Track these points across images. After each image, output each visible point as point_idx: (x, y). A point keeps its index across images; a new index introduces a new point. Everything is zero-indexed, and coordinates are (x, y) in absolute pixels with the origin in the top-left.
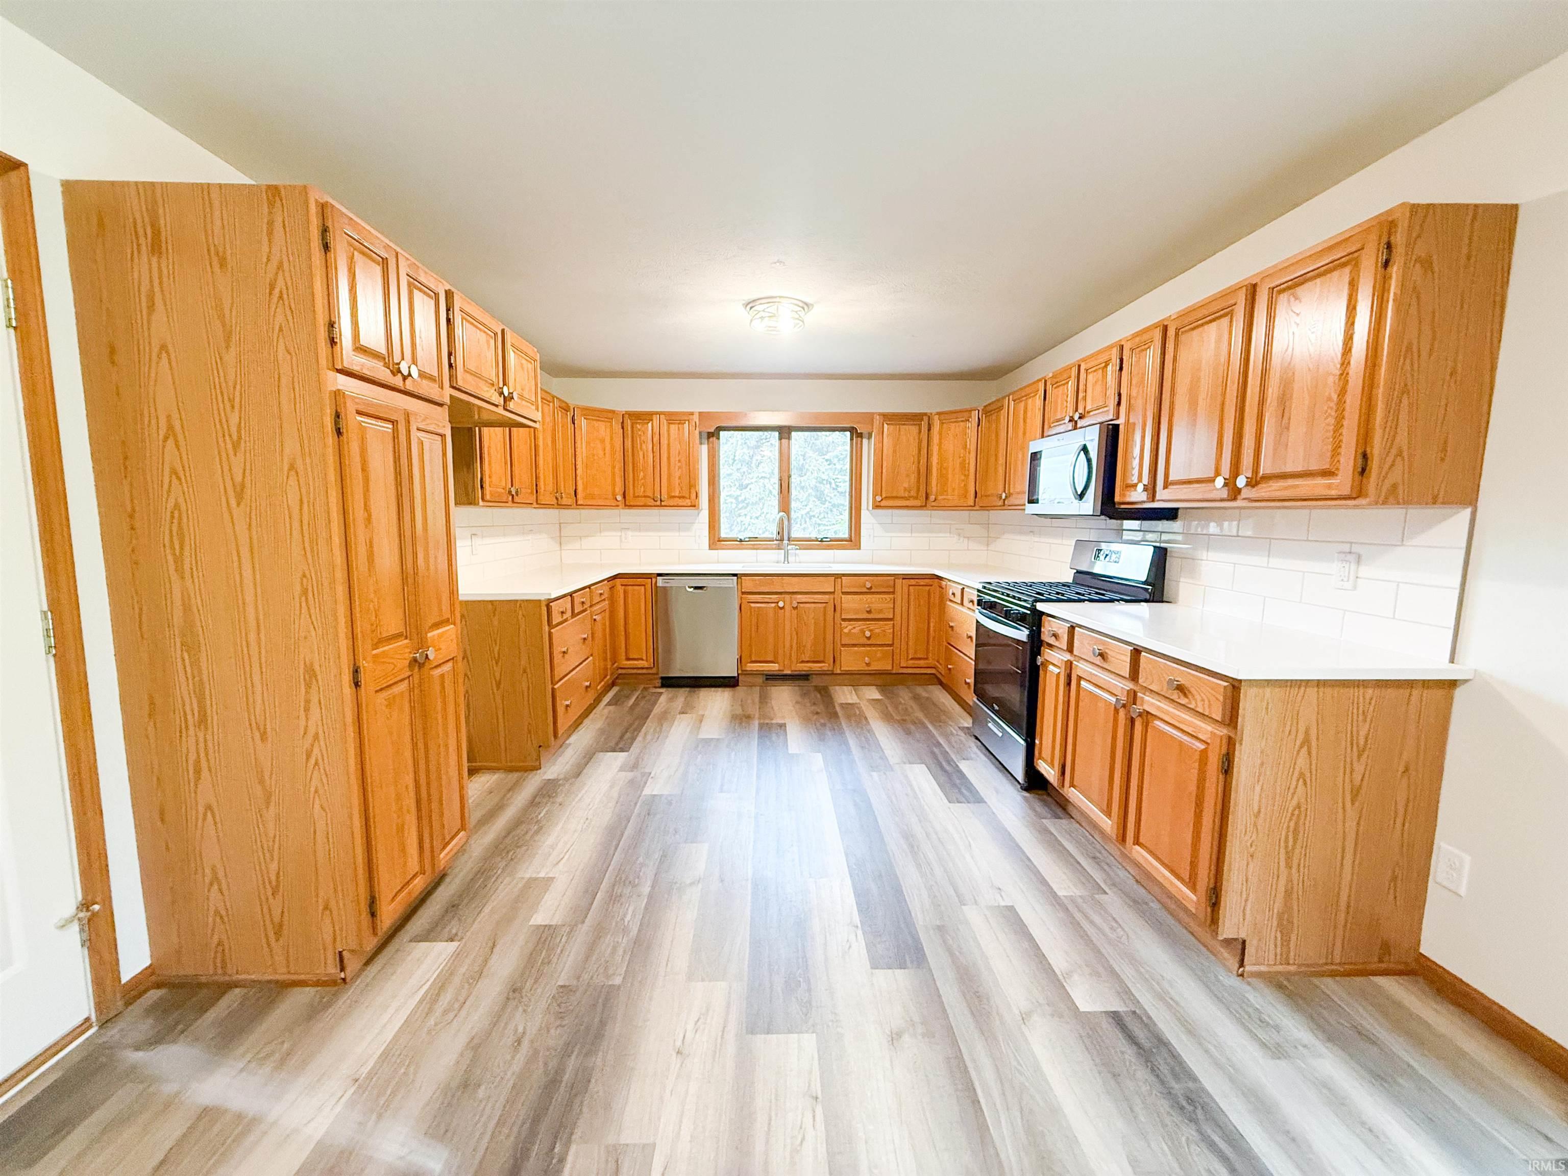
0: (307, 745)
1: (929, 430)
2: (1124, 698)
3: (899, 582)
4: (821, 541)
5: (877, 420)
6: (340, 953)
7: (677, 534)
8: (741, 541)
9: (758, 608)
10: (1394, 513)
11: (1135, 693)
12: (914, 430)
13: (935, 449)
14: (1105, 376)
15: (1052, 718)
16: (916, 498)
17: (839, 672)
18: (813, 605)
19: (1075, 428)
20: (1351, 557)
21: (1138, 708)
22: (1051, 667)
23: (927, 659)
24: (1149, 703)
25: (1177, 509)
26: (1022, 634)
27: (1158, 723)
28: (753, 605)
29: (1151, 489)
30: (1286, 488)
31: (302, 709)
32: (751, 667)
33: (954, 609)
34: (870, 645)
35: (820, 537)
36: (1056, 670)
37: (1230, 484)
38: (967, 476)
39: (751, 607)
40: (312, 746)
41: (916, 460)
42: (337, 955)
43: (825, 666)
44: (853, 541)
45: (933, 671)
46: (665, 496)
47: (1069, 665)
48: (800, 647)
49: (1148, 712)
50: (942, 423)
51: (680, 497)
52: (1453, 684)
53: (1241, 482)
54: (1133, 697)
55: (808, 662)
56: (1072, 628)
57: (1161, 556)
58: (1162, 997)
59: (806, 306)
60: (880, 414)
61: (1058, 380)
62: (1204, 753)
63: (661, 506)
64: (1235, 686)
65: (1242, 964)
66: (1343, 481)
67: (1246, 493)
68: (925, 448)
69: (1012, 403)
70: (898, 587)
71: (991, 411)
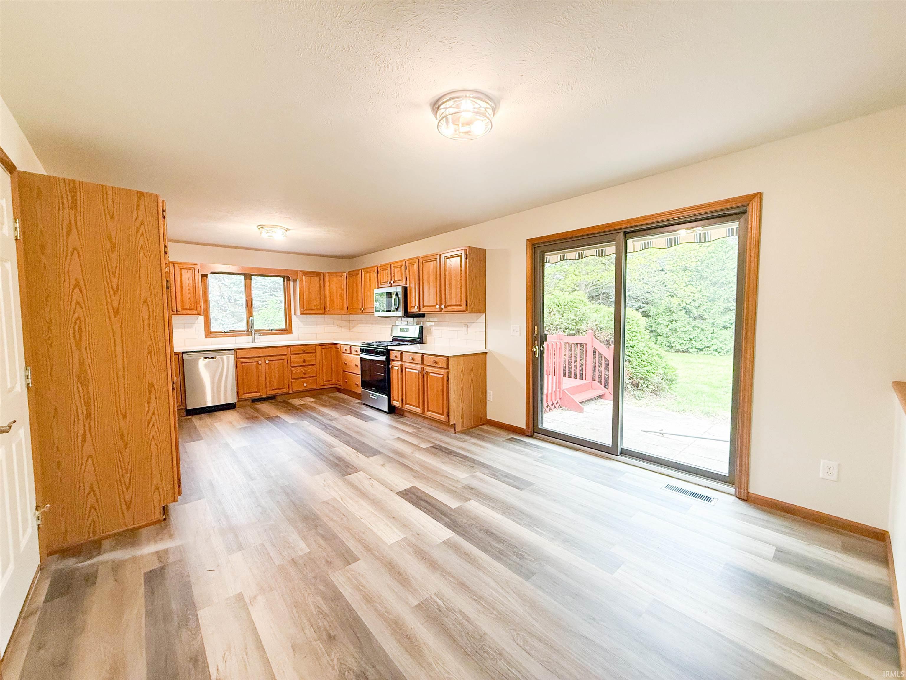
0: (148, 417)
1: (324, 279)
2: (420, 370)
3: (317, 347)
4: (271, 331)
5: (300, 274)
6: (164, 507)
7: (183, 330)
8: (225, 332)
9: (247, 366)
10: (473, 315)
11: (423, 368)
12: (317, 279)
13: (327, 288)
14: (401, 270)
15: (397, 385)
16: (320, 309)
17: (291, 392)
18: (276, 362)
19: (391, 286)
20: (466, 326)
21: (425, 371)
22: (395, 368)
23: (331, 381)
24: (428, 369)
25: (424, 314)
26: (383, 358)
27: (431, 374)
28: (243, 364)
29: (419, 308)
30: (453, 308)
31: (147, 402)
32: (244, 396)
33: (346, 357)
34: (306, 378)
35: (271, 328)
36: (397, 368)
37: (440, 307)
38: (343, 300)
39: (242, 365)
40: (151, 418)
41: (319, 292)
42: (162, 509)
43: (284, 391)
44: (288, 330)
45: (335, 386)
46: (179, 309)
47: (402, 365)
48: (271, 382)
49: (428, 372)
50: (330, 277)
51: (189, 309)
52: (486, 353)
53: (443, 307)
54: (423, 369)
55: (275, 389)
56: (402, 353)
57: (421, 328)
58: (441, 441)
59: (287, 230)
60: (301, 271)
61: (384, 267)
62: (443, 378)
63: (177, 314)
64: (448, 358)
65: (455, 430)
66: (463, 308)
67: (444, 310)
68: (322, 287)
69: (363, 273)
70: (317, 350)
71: (353, 274)
